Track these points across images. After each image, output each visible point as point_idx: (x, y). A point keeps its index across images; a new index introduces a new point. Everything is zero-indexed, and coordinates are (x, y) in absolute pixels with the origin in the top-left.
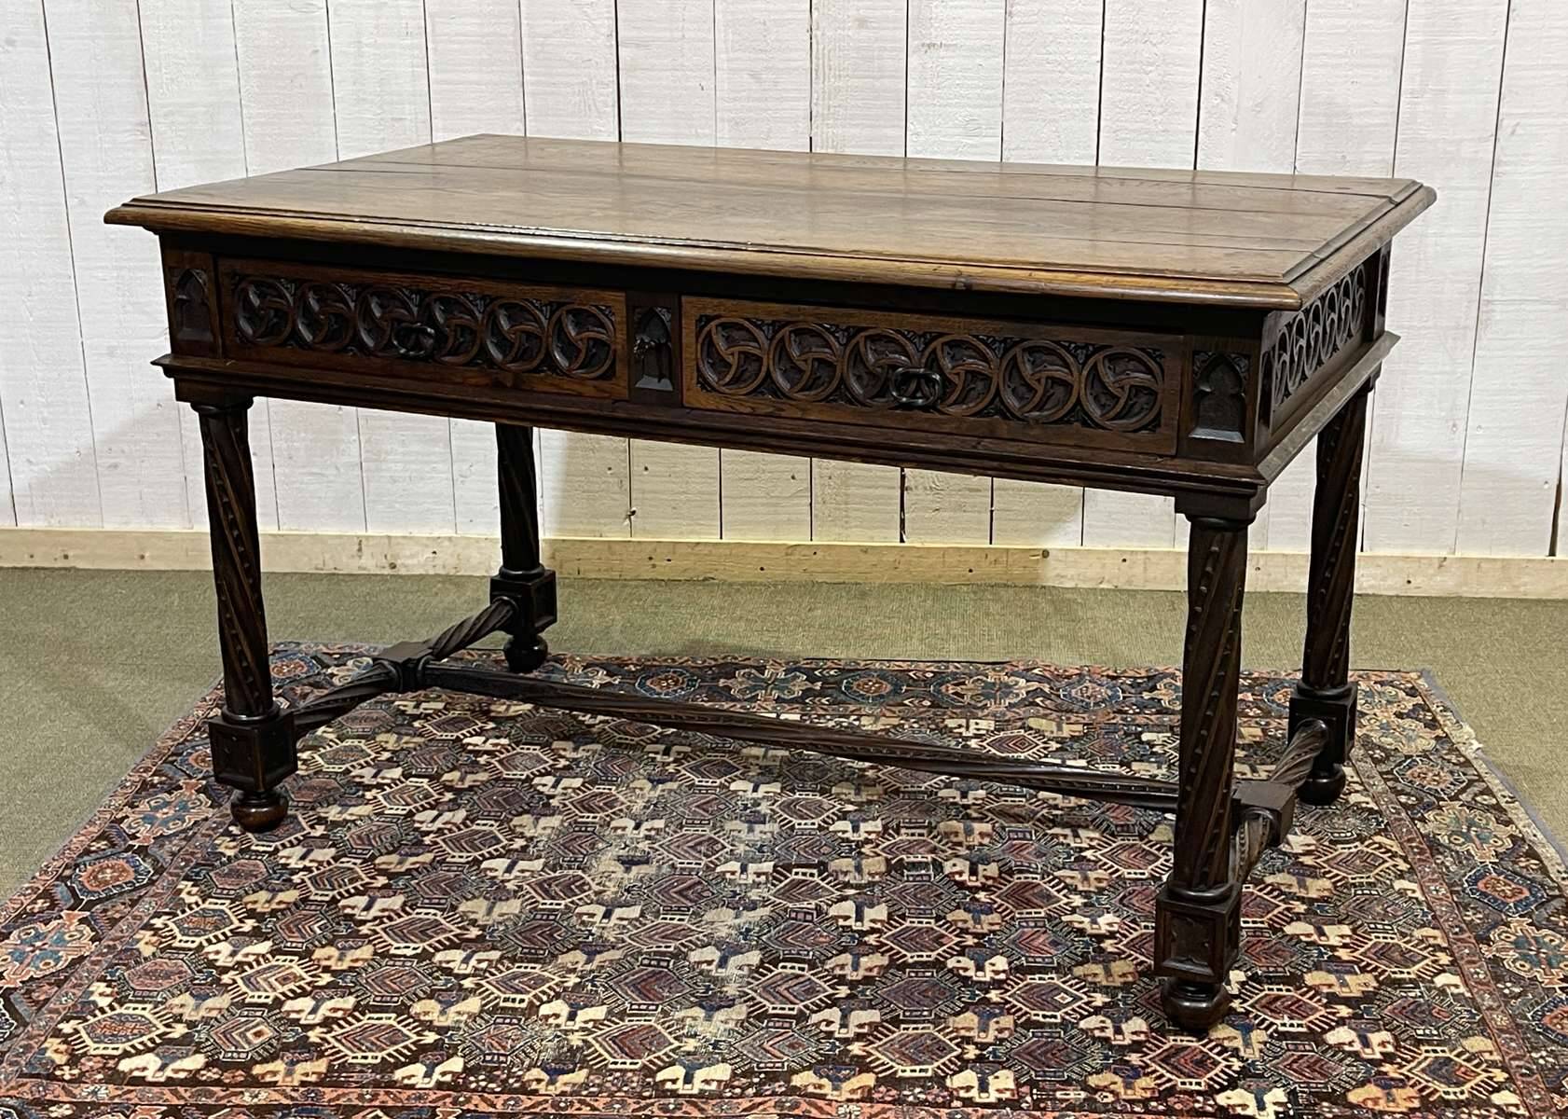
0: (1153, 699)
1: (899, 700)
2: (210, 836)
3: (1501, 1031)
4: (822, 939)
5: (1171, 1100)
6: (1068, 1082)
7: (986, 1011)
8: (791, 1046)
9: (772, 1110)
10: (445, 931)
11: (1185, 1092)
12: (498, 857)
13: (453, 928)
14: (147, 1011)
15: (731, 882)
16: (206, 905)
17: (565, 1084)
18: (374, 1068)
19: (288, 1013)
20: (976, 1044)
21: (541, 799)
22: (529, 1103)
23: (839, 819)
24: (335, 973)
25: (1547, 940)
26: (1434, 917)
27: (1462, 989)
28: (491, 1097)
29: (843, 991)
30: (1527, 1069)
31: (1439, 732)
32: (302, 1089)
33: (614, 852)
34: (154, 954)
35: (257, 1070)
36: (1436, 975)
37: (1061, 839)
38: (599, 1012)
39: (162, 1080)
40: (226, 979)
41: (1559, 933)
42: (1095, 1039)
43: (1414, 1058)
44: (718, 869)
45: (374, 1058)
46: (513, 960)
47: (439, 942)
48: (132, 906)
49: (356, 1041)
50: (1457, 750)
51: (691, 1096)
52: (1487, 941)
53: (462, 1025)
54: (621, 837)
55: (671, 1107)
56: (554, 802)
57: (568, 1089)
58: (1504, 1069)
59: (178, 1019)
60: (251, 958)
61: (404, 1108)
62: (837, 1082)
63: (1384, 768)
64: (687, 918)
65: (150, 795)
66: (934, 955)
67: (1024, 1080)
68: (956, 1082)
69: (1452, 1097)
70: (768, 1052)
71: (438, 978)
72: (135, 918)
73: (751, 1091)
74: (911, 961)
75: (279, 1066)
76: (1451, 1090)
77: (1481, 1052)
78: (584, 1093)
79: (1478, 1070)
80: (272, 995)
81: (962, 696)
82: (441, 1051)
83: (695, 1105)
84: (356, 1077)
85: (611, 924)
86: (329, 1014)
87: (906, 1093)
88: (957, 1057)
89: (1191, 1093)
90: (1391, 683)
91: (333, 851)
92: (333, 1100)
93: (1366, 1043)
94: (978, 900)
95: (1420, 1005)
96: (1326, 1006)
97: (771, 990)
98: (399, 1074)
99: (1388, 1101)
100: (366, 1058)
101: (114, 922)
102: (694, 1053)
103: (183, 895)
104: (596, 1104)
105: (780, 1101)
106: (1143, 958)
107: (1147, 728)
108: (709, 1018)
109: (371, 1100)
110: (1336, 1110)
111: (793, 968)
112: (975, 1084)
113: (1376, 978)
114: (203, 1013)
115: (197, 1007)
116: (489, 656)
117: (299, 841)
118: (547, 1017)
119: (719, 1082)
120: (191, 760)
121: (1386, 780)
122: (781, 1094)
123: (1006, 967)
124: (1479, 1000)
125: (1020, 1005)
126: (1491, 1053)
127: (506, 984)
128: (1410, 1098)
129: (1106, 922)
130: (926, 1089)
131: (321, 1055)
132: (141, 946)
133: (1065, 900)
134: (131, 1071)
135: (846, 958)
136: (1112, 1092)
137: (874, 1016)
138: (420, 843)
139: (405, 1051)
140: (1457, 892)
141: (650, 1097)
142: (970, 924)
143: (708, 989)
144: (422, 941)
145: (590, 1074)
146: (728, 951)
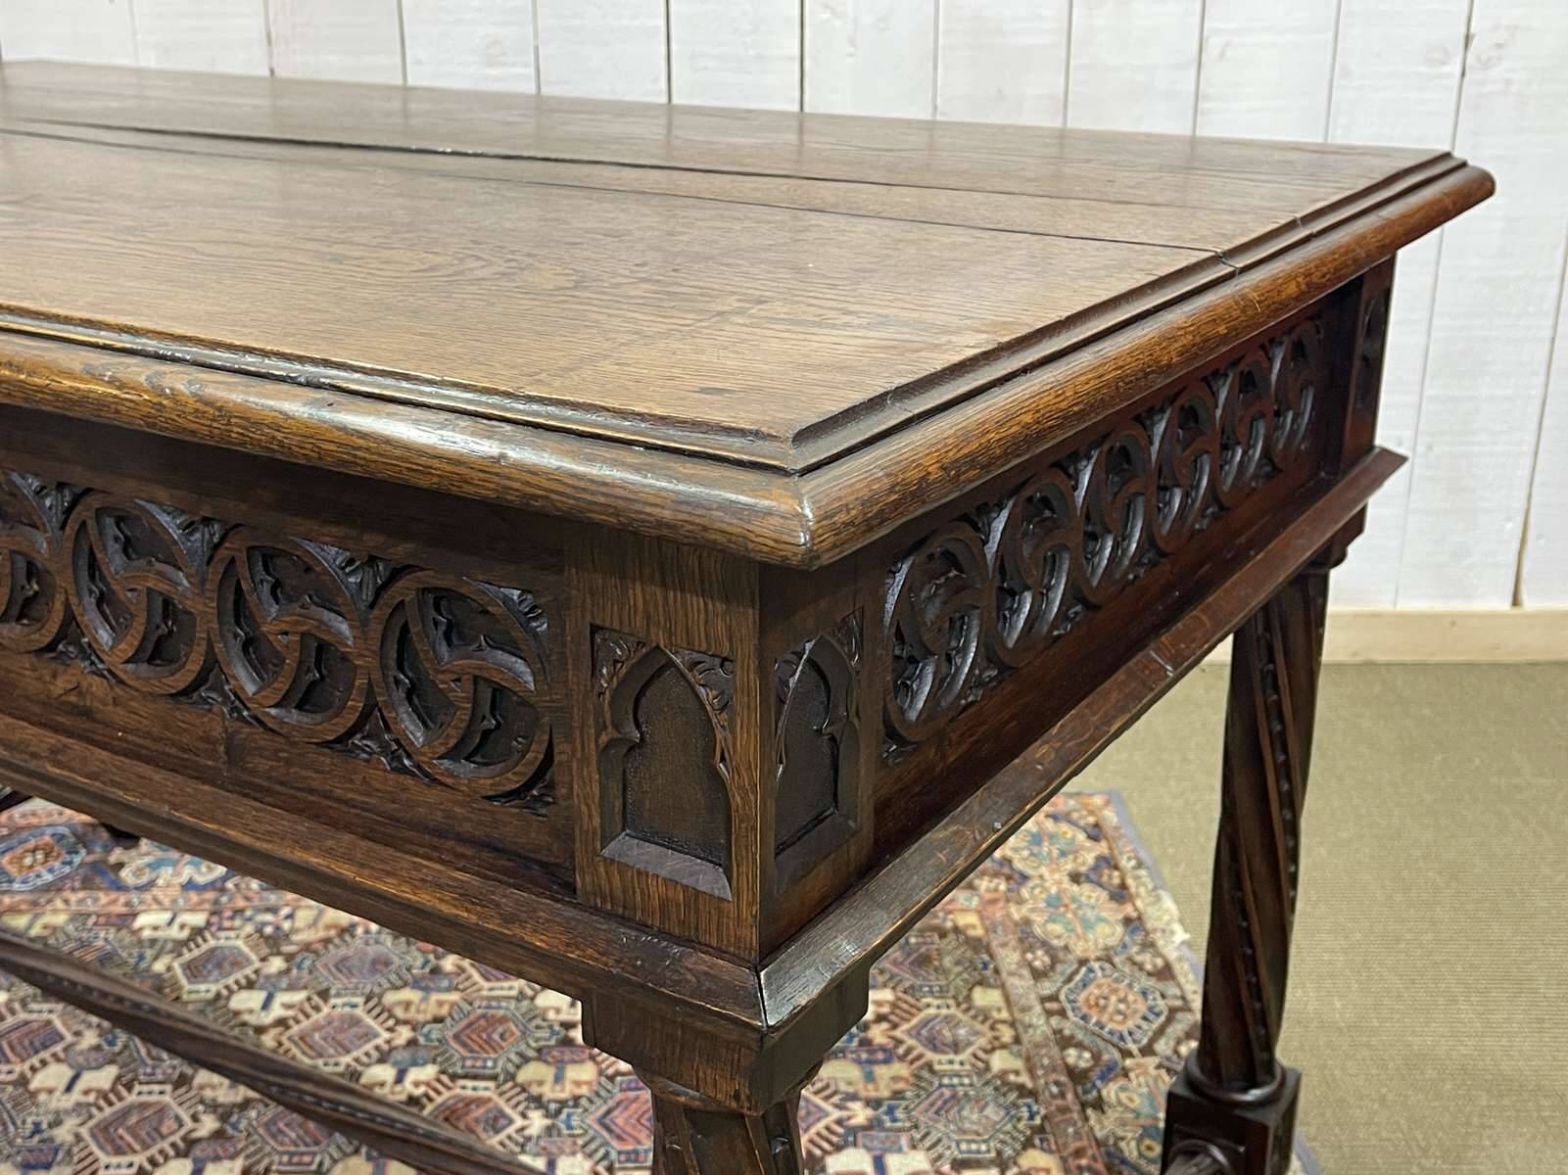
31: (1129, 910)
50: (1152, 945)
63: (1047, 987)
90: (1067, 818)
121: (1049, 1013)
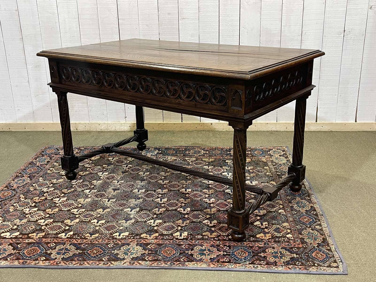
0: (229, 153)
1: (176, 154)
2: (29, 186)
3: (291, 221)
4: (153, 205)
5: (220, 237)
6: (198, 234)
7: (184, 219)
8: (142, 228)
9: (136, 242)
10: (74, 205)
11: (223, 236)
12: (88, 189)
13: (76, 205)
14: (9, 223)
15: (135, 194)
16: (26, 201)
17: (94, 237)
18: (54, 234)
19: (39, 223)
20: (181, 226)
21: (99, 177)
22: (85, 241)
23: (160, 180)
24: (50, 214)
25: (303, 202)
26: (281, 198)
27: (284, 213)
28: (78, 240)
29: (155, 216)
30: (295, 229)
31: (288, 159)
32: (38, 239)
33: (112, 187)
34: (13, 211)
35: (30, 235)
36: (279, 210)
37: (205, 183)
38: (103, 222)
39: (10, 238)
40: (27, 216)
41: (306, 200)
42: (206, 225)
43: (272, 228)
44: (133, 191)
45: (55, 232)
46: (87, 211)
47: (73, 208)
48: (10, 201)
49: (52, 229)
51: (119, 239)
52: (291, 202)
53: (74, 225)
54: (114, 184)
55: (115, 241)
56: (101, 178)
57: (94, 238)
58: (290, 230)
59: (15, 225)
60: (33, 212)
61: (59, 243)
62: (150, 235)
63: (275, 167)
64: (125, 201)
65: (18, 178)
66: (175, 208)
67: (189, 234)
68: (175, 235)
69: (278, 236)
70: (137, 229)
71: (71, 215)
72: (10, 204)
73: (132, 238)
74: (170, 209)
75: (35, 234)
76: (278, 234)
77: (286, 226)
78: (97, 239)
79: (285, 230)
80: (36, 219)
81: (190, 154)
82: (69, 230)
83: (120, 241)
84: (50, 236)
85: (109, 203)
86: (47, 223)
87: (164, 237)
88: (176, 229)
89: (224, 236)
90: (280, 149)
91: (53, 188)
92: (45, 241)
93: (262, 225)
94: (186, 196)
95: (275, 216)
96: (255, 217)
97: (140, 216)
98: (59, 235)
99: (265, 237)
100: (53, 232)
101: (6, 204)
102: (122, 230)
103: (21, 199)
104: (99, 241)
105: (137, 240)
106: (218, 208)
107: (227, 159)
108: (126, 223)
109: (52, 241)
110: (253, 239)
111: (145, 212)
112: (179, 235)
113: (266, 211)
114: (21, 223)
115: (20, 222)
116: (93, 147)
117: (47, 187)
118: (92, 223)
119: (126, 236)
120: (27, 171)
121: (275, 169)
122: (138, 239)
123: (190, 210)
124: (287, 215)
125: (191, 218)
126: (288, 226)
127: (85, 216)
128: (269, 236)
129: (212, 200)
130: (169, 236)
131: (44, 232)
132: (10, 209)
133: (204, 196)
134: (4, 236)
135: (157, 209)
136: (207, 236)
137: (161, 221)
138: (72, 187)
139: (62, 231)
140: (286, 193)
141: (111, 239)
142: (184, 201)
143: (127, 216)
144: (69, 207)
145: (99, 235)
146: (132, 209)
